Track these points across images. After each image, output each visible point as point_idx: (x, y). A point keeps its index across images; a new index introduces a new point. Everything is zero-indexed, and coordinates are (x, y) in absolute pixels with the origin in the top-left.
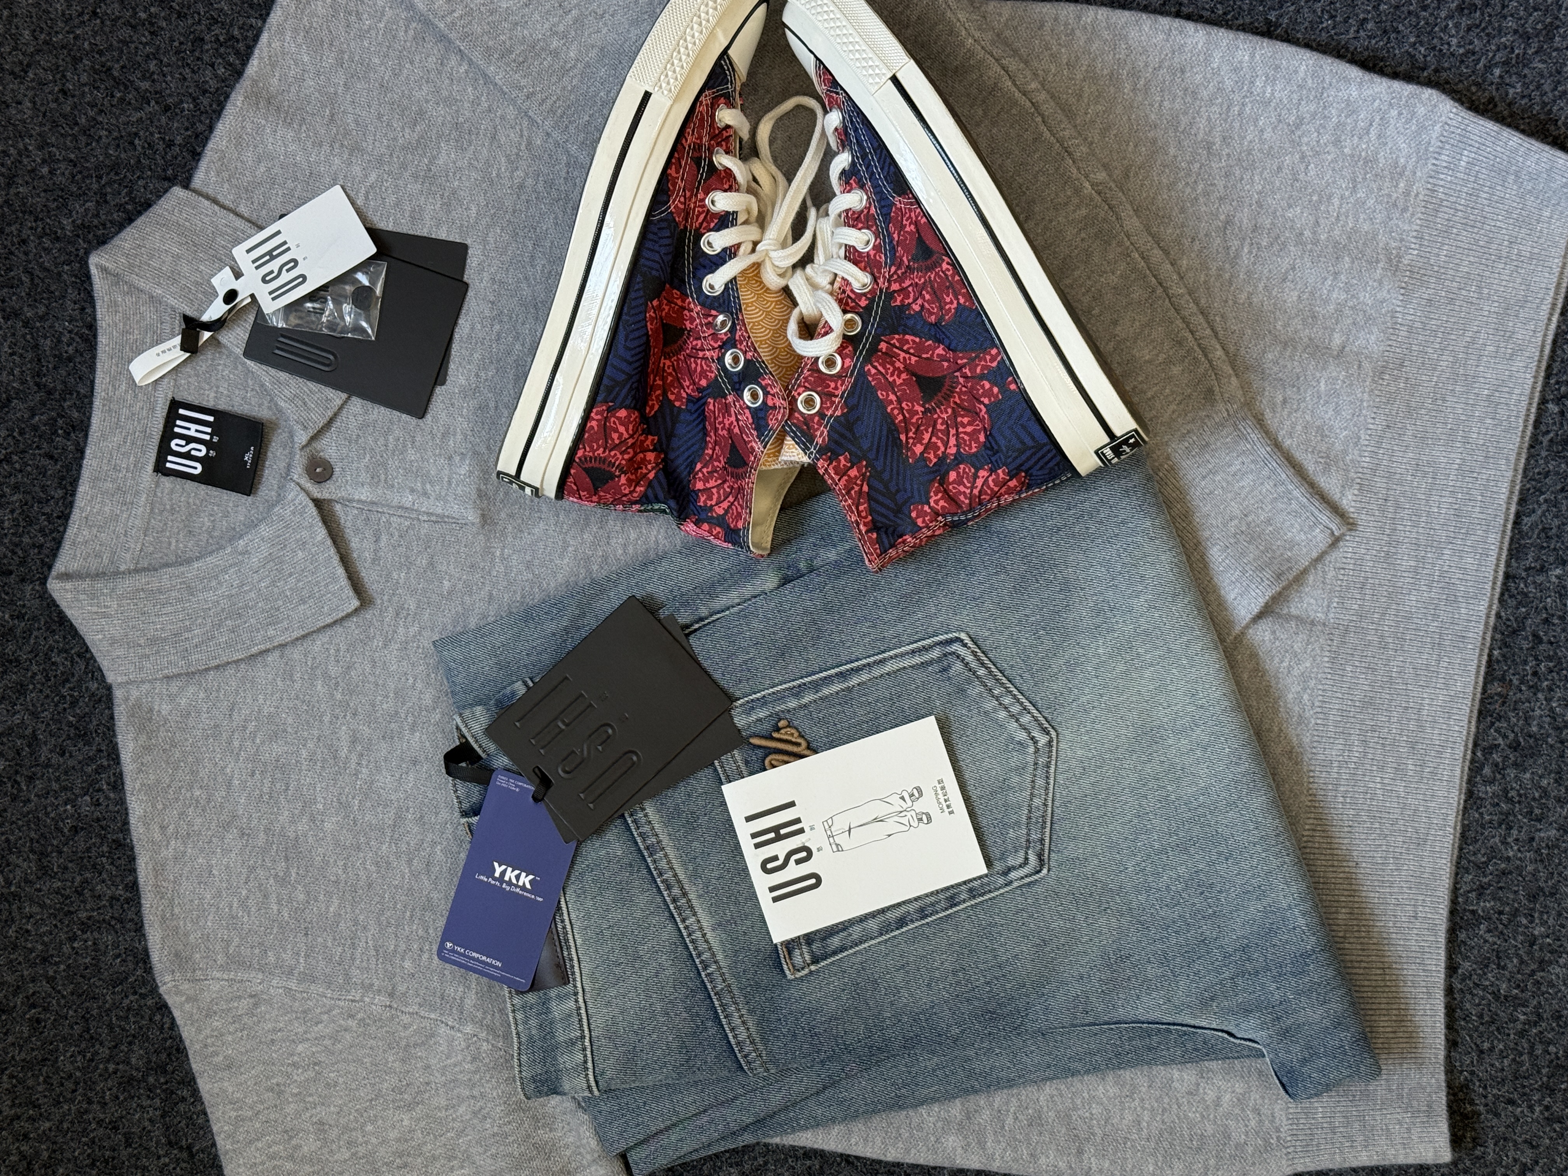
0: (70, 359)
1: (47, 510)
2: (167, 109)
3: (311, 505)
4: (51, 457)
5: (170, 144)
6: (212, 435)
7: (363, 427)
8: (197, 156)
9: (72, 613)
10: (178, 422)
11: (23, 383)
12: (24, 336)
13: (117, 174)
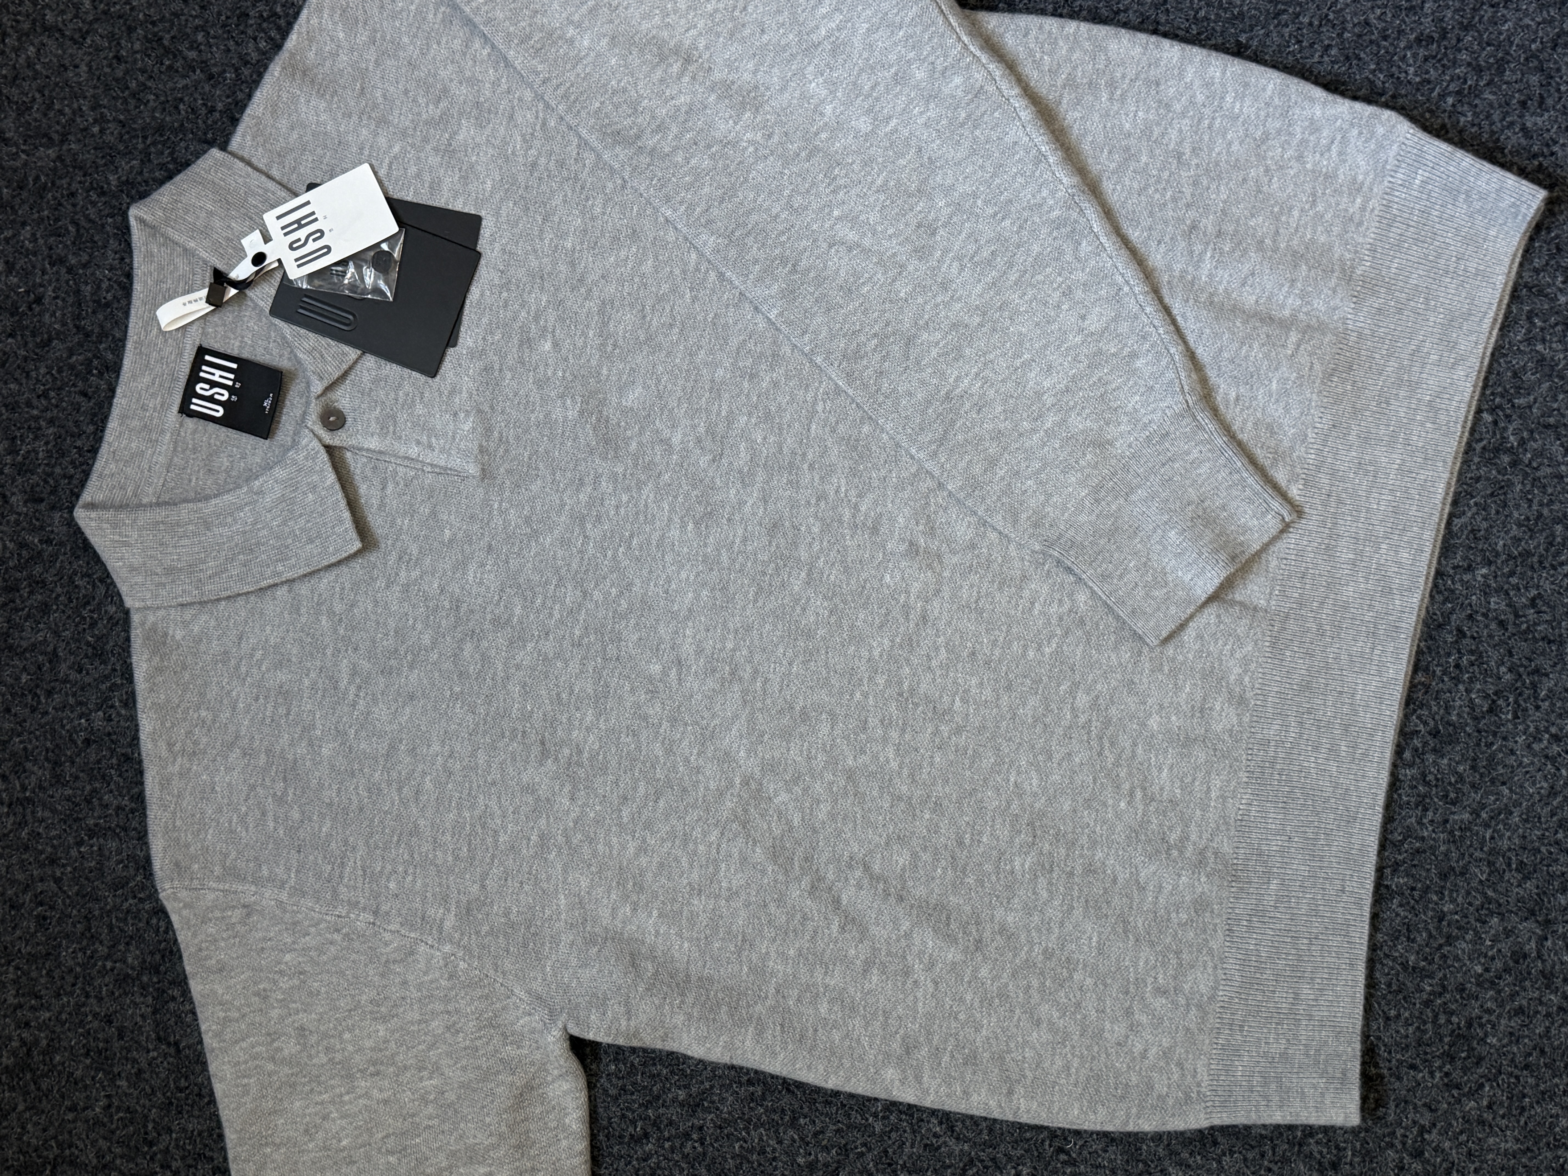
0: (108, 305)
1: (79, 443)
2: (211, 77)
3: (322, 451)
4: (85, 395)
5: (212, 110)
6: (234, 381)
7: (376, 381)
8: (235, 121)
9: (96, 541)
10: (204, 368)
11: (64, 324)
12: (67, 282)
13: (161, 135)
